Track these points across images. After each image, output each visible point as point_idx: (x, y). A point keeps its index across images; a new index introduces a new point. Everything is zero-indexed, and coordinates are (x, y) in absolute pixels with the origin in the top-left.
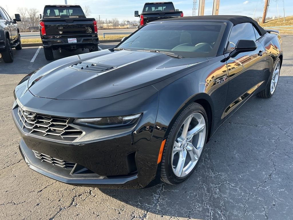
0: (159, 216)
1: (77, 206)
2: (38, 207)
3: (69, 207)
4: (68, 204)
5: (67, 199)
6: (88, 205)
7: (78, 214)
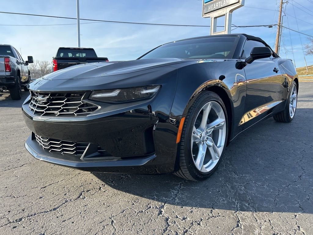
0: (179, 207)
1: (85, 199)
2: (40, 200)
3: (76, 199)
4: (75, 197)
5: (74, 194)
6: (98, 198)
7: (86, 205)
